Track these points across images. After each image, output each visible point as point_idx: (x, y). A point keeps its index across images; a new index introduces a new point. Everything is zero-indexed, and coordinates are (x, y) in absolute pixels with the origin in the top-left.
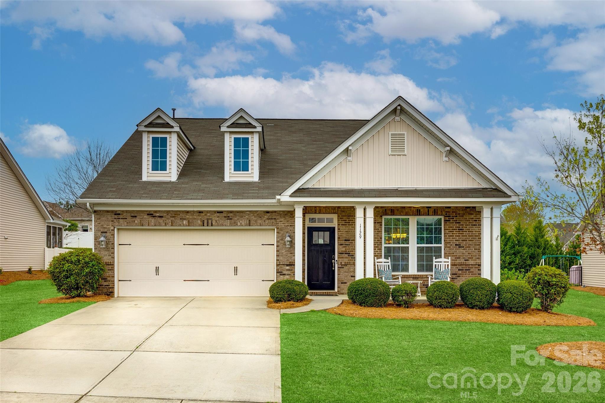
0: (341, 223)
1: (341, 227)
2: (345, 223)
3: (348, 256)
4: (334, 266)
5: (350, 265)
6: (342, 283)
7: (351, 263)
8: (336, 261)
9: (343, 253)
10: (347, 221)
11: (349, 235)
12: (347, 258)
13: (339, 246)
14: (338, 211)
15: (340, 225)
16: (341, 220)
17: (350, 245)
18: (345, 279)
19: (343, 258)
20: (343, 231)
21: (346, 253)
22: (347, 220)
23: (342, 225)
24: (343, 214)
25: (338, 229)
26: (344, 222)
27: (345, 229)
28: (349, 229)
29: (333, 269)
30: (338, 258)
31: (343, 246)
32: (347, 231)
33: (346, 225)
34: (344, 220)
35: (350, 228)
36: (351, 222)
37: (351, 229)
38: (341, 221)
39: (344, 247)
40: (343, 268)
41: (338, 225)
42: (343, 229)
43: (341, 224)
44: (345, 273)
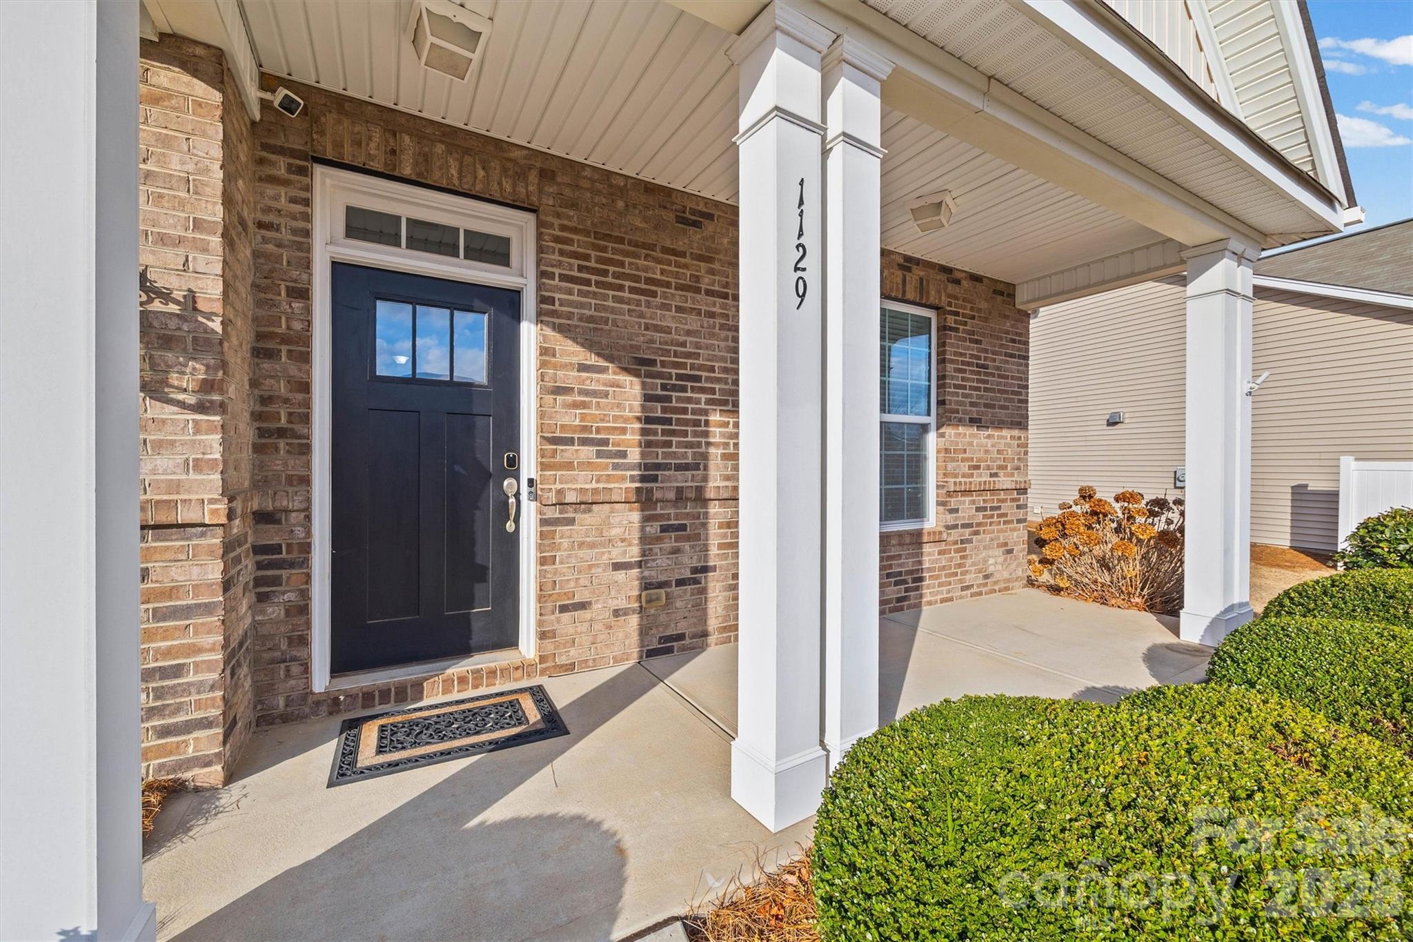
0: (559, 264)
1: (560, 290)
2: (581, 268)
3: (599, 454)
4: (513, 512)
5: (607, 507)
6: (564, 609)
7: (615, 498)
8: (531, 482)
9: (570, 441)
10: (593, 264)
11: (604, 341)
12: (588, 465)
13: (549, 398)
14: (540, 191)
15: (551, 276)
16: (562, 253)
17: (606, 395)
18: (582, 582)
19: (569, 466)
20: (570, 316)
21: (584, 442)
22: (593, 253)
23: (564, 278)
24: (570, 218)
25: (542, 300)
26: (576, 262)
27: (581, 305)
28: (605, 309)
29: (510, 527)
30: (543, 467)
31: (569, 399)
32: (590, 319)
33: (587, 282)
34: (575, 255)
35: (610, 303)
36: (611, 269)
37: (613, 310)
38: (556, 257)
39: (576, 405)
40: (571, 522)
41: (542, 274)
42: (570, 304)
43: (557, 271)
44: (581, 553)
